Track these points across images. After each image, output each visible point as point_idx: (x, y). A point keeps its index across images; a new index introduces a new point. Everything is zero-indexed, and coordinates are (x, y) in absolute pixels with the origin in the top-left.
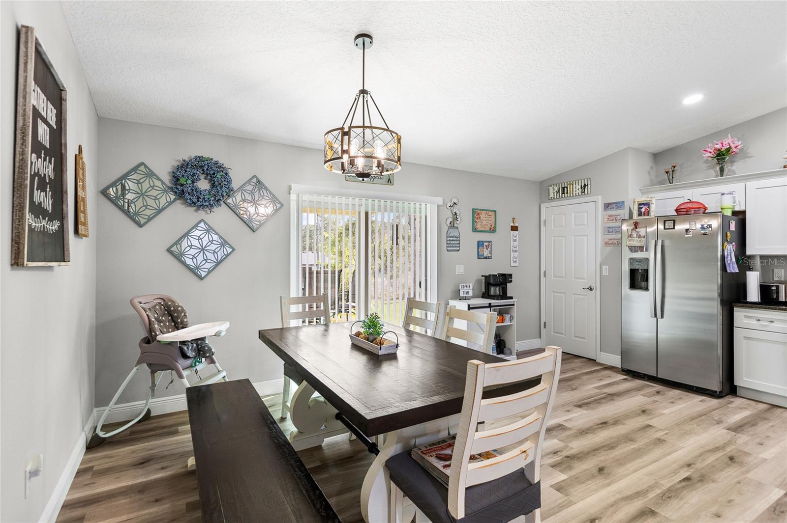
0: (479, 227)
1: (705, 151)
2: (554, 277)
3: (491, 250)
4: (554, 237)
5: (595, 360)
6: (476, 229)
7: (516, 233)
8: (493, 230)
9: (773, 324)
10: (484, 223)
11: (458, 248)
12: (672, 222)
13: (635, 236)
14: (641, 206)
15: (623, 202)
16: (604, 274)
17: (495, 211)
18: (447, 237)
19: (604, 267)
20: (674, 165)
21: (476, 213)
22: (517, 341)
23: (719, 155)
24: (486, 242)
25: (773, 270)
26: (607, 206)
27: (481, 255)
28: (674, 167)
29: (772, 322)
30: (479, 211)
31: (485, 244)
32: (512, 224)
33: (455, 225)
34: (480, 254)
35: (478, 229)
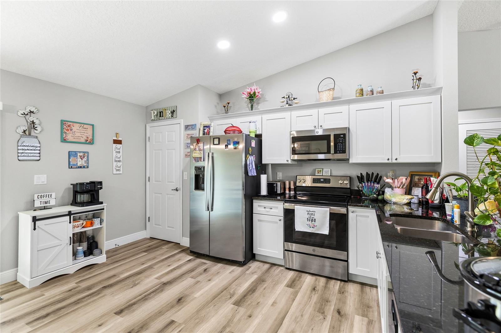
0: (70, 137)
1: (243, 93)
2: (156, 181)
3: (88, 160)
4: (155, 150)
5: (180, 244)
6: (65, 140)
7: (119, 146)
8: (90, 142)
9: (272, 210)
10: (78, 134)
11: (39, 158)
12: (218, 139)
13: (197, 149)
14: (205, 128)
15: (196, 125)
16: (184, 178)
17: (93, 125)
18: (18, 146)
19: (184, 173)
20: (229, 102)
21: (65, 125)
22: (106, 241)
23: (250, 97)
24: (80, 152)
25: (277, 173)
26: (187, 127)
27: (74, 165)
28: (229, 103)
29: (271, 208)
30: (69, 123)
31: (79, 154)
32: (115, 138)
33: (33, 134)
34: (71, 163)
35: (68, 140)
